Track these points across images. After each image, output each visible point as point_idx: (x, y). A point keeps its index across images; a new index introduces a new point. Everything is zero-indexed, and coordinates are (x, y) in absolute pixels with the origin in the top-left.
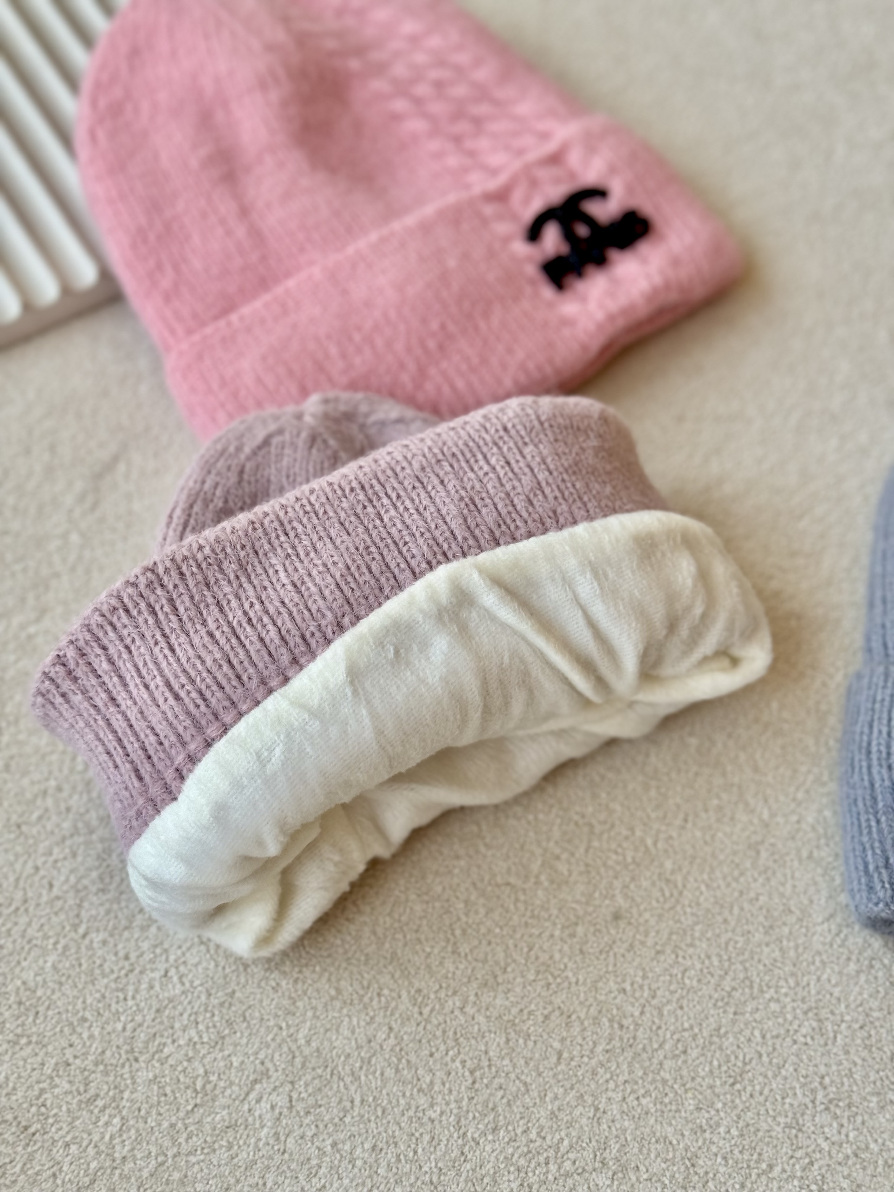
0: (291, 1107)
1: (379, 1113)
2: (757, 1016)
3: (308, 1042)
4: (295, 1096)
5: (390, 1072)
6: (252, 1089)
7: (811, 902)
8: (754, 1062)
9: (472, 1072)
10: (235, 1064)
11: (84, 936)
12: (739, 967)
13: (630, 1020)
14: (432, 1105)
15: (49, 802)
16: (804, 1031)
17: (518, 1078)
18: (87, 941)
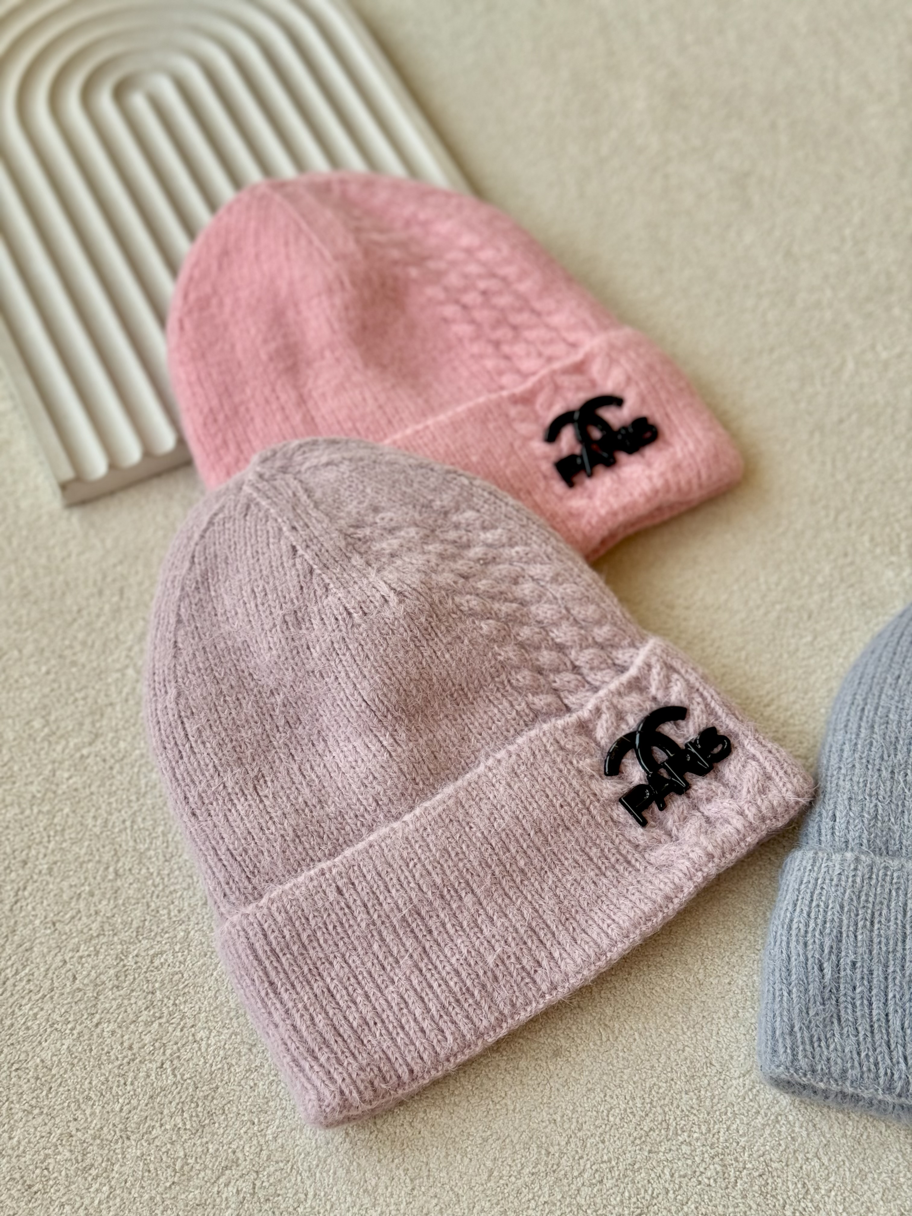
0: (253, 1194)
1: (328, 1207)
2: (669, 1156)
3: (275, 1139)
4: (258, 1184)
5: (341, 1172)
6: (223, 1174)
7: (732, 1058)
8: (661, 1197)
9: (412, 1180)
10: (211, 1151)
11: (97, 1025)
12: (660, 1110)
13: (557, 1147)
14: (374, 1206)
15: (82, 905)
16: (709, 1174)
17: (452, 1189)
18: (98, 1030)
